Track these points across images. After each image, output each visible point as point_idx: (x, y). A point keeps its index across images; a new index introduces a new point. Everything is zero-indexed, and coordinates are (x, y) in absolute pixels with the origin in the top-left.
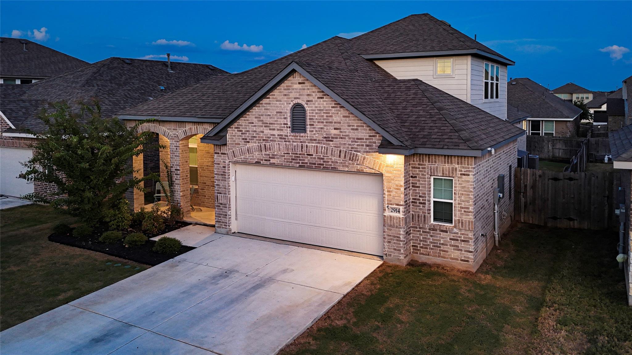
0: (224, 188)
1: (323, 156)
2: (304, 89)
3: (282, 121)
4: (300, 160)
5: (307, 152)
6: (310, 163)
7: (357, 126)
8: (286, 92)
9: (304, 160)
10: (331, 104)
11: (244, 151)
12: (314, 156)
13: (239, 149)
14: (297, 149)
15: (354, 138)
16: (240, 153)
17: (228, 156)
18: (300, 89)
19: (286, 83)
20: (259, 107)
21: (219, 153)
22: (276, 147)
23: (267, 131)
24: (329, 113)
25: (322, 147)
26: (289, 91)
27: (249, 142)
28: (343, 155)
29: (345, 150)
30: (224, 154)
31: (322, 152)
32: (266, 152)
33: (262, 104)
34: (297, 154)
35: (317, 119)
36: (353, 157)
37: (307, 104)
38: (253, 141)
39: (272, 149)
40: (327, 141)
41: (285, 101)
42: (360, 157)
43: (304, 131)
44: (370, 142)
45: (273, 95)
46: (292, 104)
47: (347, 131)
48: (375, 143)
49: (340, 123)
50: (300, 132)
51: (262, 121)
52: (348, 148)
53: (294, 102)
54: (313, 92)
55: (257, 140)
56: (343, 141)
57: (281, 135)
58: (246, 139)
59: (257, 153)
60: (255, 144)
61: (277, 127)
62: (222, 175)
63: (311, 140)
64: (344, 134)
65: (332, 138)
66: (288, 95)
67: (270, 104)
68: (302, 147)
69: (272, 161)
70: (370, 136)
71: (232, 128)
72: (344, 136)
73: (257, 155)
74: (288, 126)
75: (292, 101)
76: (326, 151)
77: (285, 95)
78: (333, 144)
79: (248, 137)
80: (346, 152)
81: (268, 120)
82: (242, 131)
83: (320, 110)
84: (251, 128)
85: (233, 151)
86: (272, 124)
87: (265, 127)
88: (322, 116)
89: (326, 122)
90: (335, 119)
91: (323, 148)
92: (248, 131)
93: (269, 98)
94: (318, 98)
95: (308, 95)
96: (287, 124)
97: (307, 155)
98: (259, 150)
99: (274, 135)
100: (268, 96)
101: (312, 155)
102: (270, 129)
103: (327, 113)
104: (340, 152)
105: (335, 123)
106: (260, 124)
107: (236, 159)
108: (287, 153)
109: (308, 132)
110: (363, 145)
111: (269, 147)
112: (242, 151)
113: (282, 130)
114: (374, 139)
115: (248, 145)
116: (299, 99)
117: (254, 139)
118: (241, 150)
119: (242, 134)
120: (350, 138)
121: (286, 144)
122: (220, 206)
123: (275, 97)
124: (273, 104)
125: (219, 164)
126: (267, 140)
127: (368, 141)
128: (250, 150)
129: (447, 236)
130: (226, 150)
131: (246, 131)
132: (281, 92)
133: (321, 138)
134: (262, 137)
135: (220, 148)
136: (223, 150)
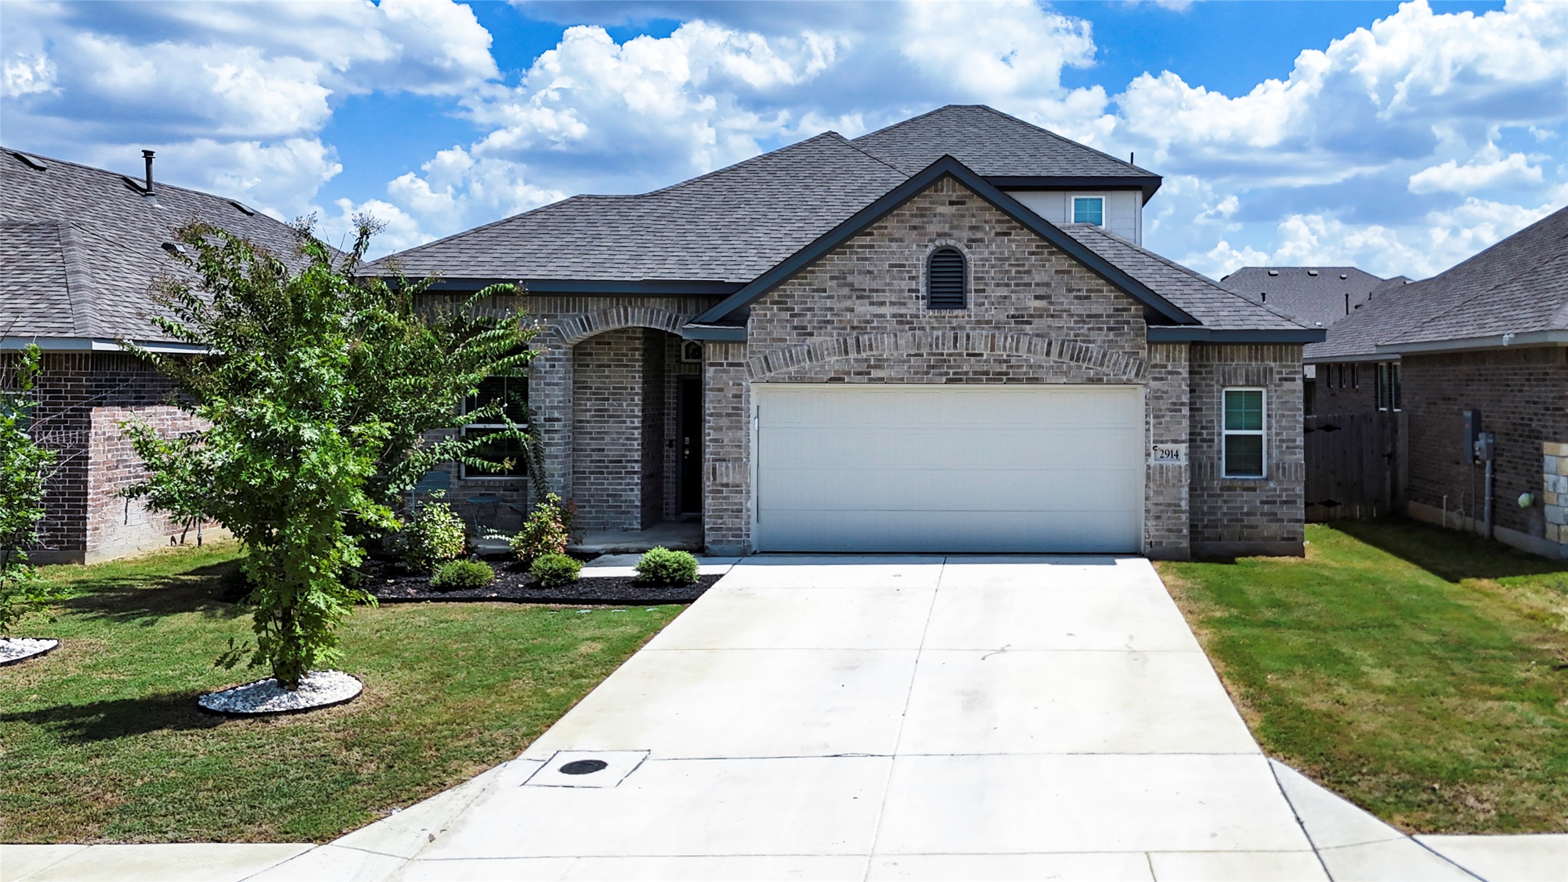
0: (736, 446)
1: (1008, 356)
2: (963, 216)
3: (905, 285)
4: (949, 367)
5: (967, 349)
6: (975, 373)
7: (1088, 291)
8: (916, 222)
9: (959, 367)
10: (1028, 246)
11: (797, 356)
12: (985, 357)
13: (784, 352)
14: (943, 344)
15: (1080, 316)
16: (785, 359)
17: (750, 371)
18: (954, 215)
19: (920, 202)
20: (845, 253)
21: (721, 365)
22: (888, 341)
23: (863, 309)
24: (1023, 265)
25: (1006, 337)
26: (925, 219)
27: (811, 334)
28: (1055, 350)
29: (1060, 340)
30: (740, 365)
31: (1005, 347)
32: (859, 351)
33: (851, 247)
34: (942, 354)
35: (993, 278)
36: (1078, 354)
37: (969, 247)
38: (823, 332)
39: (877, 347)
40: (1016, 322)
41: (914, 241)
42: (1094, 354)
44: (1117, 322)
45: (881, 228)
46: (931, 248)
47: (1064, 300)
48: (1128, 323)
49: (1048, 285)
50: (951, 309)
51: (851, 285)
52: (1067, 335)
53: (937, 243)
54: (986, 222)
55: (834, 329)
56: (1056, 323)
57: (901, 316)
58: (804, 328)
59: (835, 358)
60: (828, 339)
61: (889, 297)
62: (729, 415)
63: (978, 322)
64: (1059, 307)
65: (1031, 316)
66: (923, 228)
67: (872, 247)
68: (956, 339)
69: (876, 373)
70: (1116, 310)
71: (765, 303)
72: (1059, 311)
73: (833, 362)
74: (920, 295)
75: (931, 241)
76: (1014, 344)
77: (915, 228)
78: (1032, 329)
79: (810, 322)
80: (1063, 344)
81: (866, 283)
82: (793, 309)
83: (999, 259)
84: (819, 302)
85: (766, 358)
86: (877, 291)
87: (858, 298)
88: (1007, 272)
89: (1017, 285)
90: (1038, 277)
91: (1010, 339)
92: (809, 309)
93: (871, 234)
94: (998, 234)
95: (972, 228)
96: (917, 291)
97: (968, 355)
98: (840, 352)
99: (883, 316)
100: (868, 230)
101: (981, 355)
102: (872, 304)
103: (1018, 265)
104: (1050, 344)
105: (1037, 285)
106: (846, 291)
107: (772, 374)
108: (916, 355)
109: (971, 305)
110: (1101, 329)
111: (867, 343)
112: (791, 355)
113: (905, 304)
114: (1126, 316)
115: (811, 341)
116: (950, 235)
117: (826, 327)
118: (787, 355)
119: (792, 316)
120: (1072, 316)
121: (914, 336)
122: (721, 492)
123: (886, 231)
124: (880, 247)
125: (720, 390)
126: (861, 328)
127: (1112, 320)
128: (815, 351)
129: (1255, 498)
130: (745, 355)
131: (803, 309)
132: (902, 221)
133: (1002, 317)
134: (848, 322)
135: (727, 353)
136: (733, 355)
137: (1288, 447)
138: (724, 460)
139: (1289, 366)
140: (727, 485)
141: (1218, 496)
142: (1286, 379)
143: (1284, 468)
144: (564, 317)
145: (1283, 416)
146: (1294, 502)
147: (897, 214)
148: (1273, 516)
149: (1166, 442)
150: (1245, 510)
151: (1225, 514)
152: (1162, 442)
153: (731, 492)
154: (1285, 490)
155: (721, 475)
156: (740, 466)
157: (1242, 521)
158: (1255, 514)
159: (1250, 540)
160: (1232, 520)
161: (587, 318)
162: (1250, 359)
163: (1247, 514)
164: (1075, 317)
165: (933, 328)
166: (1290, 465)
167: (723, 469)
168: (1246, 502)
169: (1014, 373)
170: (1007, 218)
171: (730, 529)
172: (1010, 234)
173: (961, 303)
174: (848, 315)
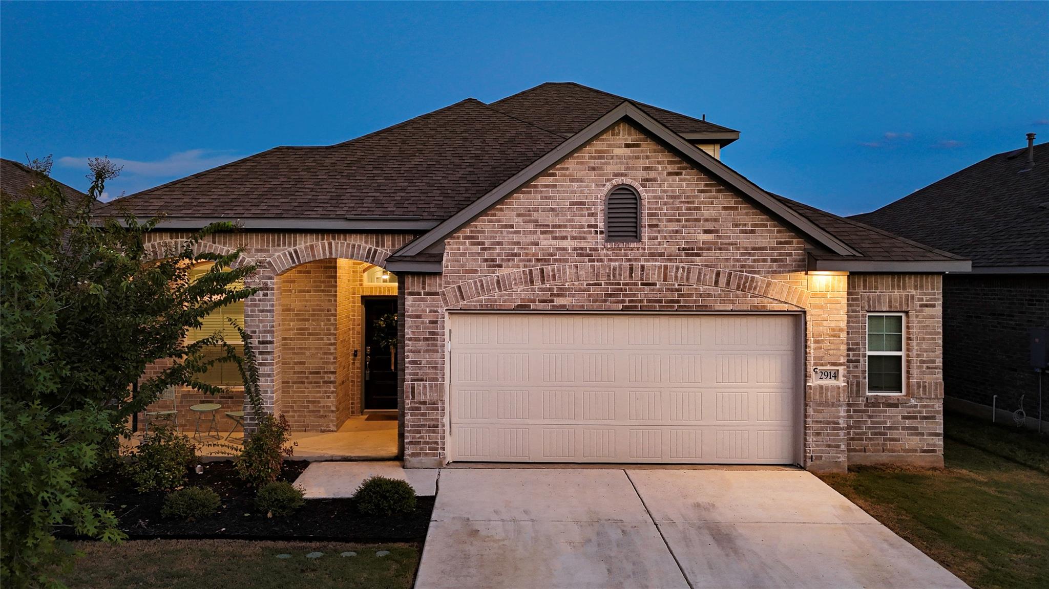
0: (432, 367)
1: (679, 285)
2: (638, 158)
3: (585, 221)
4: (625, 295)
5: (642, 280)
6: (649, 301)
7: (754, 225)
8: (593, 163)
9: (634, 295)
10: (697, 185)
11: (488, 286)
12: (658, 287)
13: (475, 282)
14: (620, 275)
15: (746, 248)
16: (477, 289)
17: (445, 299)
18: (629, 157)
19: (598, 145)
20: (530, 192)
21: (419, 294)
22: (569, 272)
23: (547, 242)
24: (693, 202)
25: (677, 268)
26: (603, 161)
27: (500, 266)
28: (723, 280)
29: (727, 270)
30: (436, 294)
31: (676, 277)
32: (543, 282)
33: (535, 186)
34: (619, 284)
35: (665, 215)
36: (745, 283)
37: (644, 186)
38: (510, 263)
39: (560, 277)
40: (687, 255)
41: (593, 181)
42: (759, 284)
43: (637, 237)
44: (780, 254)
45: (563, 169)
46: (609, 186)
47: (731, 234)
48: (790, 255)
49: (716, 220)
50: (627, 242)
51: (536, 221)
52: (734, 266)
53: (614, 182)
54: (659, 163)
55: (520, 261)
56: (724, 255)
57: (582, 249)
58: (493, 260)
59: (522, 287)
60: (515, 270)
61: (570, 231)
62: (426, 339)
63: (652, 255)
64: (727, 241)
65: (701, 249)
66: (601, 169)
67: (555, 186)
68: (631, 269)
69: (559, 301)
70: (778, 243)
71: (458, 238)
72: (726, 244)
73: (520, 293)
74: (598, 230)
75: (608, 180)
76: (685, 274)
77: (594, 169)
78: (701, 261)
79: (499, 255)
80: (730, 274)
81: (551, 219)
82: (483, 243)
83: (671, 197)
84: (506, 237)
85: (459, 287)
86: (560, 226)
87: (542, 233)
88: (678, 209)
89: (687, 220)
90: (706, 213)
91: (681, 270)
92: (499, 243)
93: (554, 175)
94: (670, 174)
95: (647, 169)
96: (596, 226)
97: (642, 284)
98: (526, 282)
99: (564, 249)
100: (551, 171)
101: (655, 284)
102: (555, 238)
103: (688, 202)
104: (718, 274)
105: (707, 220)
106: (531, 227)
107: (465, 302)
108: (595, 284)
109: (645, 239)
110: (765, 261)
111: (551, 274)
112: (482, 285)
113: (584, 238)
114: (788, 248)
115: (499, 272)
116: (626, 175)
117: (513, 260)
118: (479, 284)
119: (483, 249)
120: (738, 249)
121: (593, 267)
122: (418, 409)
123: (568, 172)
124: (562, 186)
125: (419, 317)
126: (545, 260)
127: (775, 253)
128: (504, 281)
129: (897, 414)
130: (440, 285)
131: (494, 244)
132: (582, 163)
133: (674, 250)
134: (534, 255)
135: (424, 283)
136: (430, 285)
137: (928, 368)
138: (422, 380)
139: (929, 294)
140: (424, 403)
141: (864, 411)
142: (926, 306)
143: (925, 387)
144: (276, 251)
145: (924, 339)
146: (934, 418)
147: (578, 156)
148: (914, 431)
149: (825, 365)
150: (888, 425)
151: (870, 428)
152: (822, 365)
153: (428, 409)
154: (925, 406)
155: (419, 394)
156: (436, 385)
157: (885, 434)
158: (897, 429)
159: (893, 451)
160: (876, 434)
161: (296, 252)
162: (893, 287)
163: (890, 428)
164: (741, 249)
165: (610, 260)
166: (930, 384)
167: (421, 388)
168: (890, 418)
169: (685, 301)
170: (677, 159)
171: (427, 443)
172: (681, 174)
173: (636, 237)
174: (533, 250)
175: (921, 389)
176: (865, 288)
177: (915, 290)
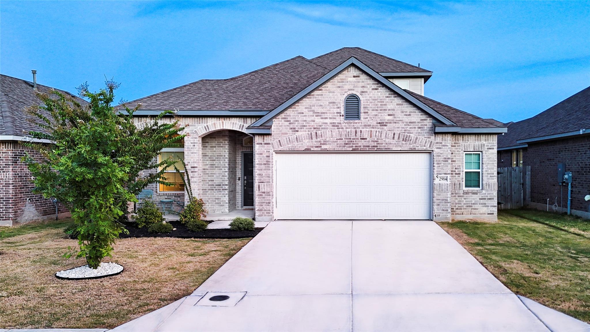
0: (268, 177)
1: (377, 139)
2: (359, 82)
3: (336, 110)
4: (353, 144)
5: (361, 137)
6: (364, 146)
7: (410, 112)
8: (340, 84)
9: (357, 144)
10: (385, 94)
11: (292, 140)
12: (368, 140)
13: (286, 138)
14: (351, 135)
15: (407, 122)
16: (287, 141)
17: (273, 146)
18: (355, 82)
19: (340, 76)
20: (311, 98)
21: (261, 144)
22: (329, 134)
23: (318, 120)
24: (383, 102)
25: (376, 132)
26: (343, 83)
27: (297, 131)
28: (396, 137)
29: (398, 132)
30: (269, 144)
31: (376, 135)
32: (317, 138)
33: (313, 95)
34: (350, 139)
35: (371, 107)
36: (406, 138)
37: (361, 95)
38: (302, 130)
39: (324, 136)
40: (381, 125)
41: (339, 92)
42: (412, 138)
44: (422, 125)
45: (325, 87)
46: (346, 95)
47: (400, 116)
49: (394, 110)
50: (354, 120)
51: (313, 111)
52: (401, 130)
53: (348, 93)
54: (368, 84)
55: (306, 129)
56: (397, 125)
57: (334, 123)
58: (294, 129)
59: (307, 141)
60: (304, 133)
61: (329, 115)
62: (265, 164)
63: (365, 126)
64: (398, 119)
65: (387, 123)
66: (343, 87)
67: (322, 95)
68: (356, 132)
69: (324, 147)
70: (422, 120)
71: (279, 118)
72: (398, 121)
73: (306, 143)
74: (341, 114)
75: (345, 92)
76: (380, 134)
77: (339, 87)
78: (387, 128)
79: (297, 126)
80: (400, 134)
81: (320, 110)
82: (290, 121)
83: (374, 100)
84: (300, 118)
85: (279, 141)
86: (324, 113)
87: (316, 116)
88: (377, 105)
89: (381, 110)
90: (389, 107)
91: (378, 132)
92: (297, 121)
93: (321, 90)
94: (373, 89)
95: (363, 87)
97: (361, 139)
98: (309, 138)
99: (326, 123)
100: (320, 88)
101: (366, 139)
102: (322, 118)
103: (381, 102)
104: (394, 134)
105: (389, 110)
106: (311, 113)
107: (282, 148)
108: (340, 139)
109: (362, 118)
110: (415, 128)
111: (320, 134)
112: (290, 140)
113: (335, 118)
114: (425, 122)
115: (297, 134)
116: (354, 90)
117: (303, 128)
118: (288, 139)
119: (290, 124)
120: (403, 122)
121: (339, 131)
122: (261, 195)
123: (327, 89)
124: (325, 95)
125: (261, 154)
126: (318, 128)
127: (420, 124)
128: (299, 138)
129: (477, 197)
130: (271, 140)
131: (294, 121)
132: (334, 85)
133: (374, 123)
134: (312, 126)
135: (264, 139)
136: (266, 140)
137: (491, 176)
138: (263, 182)
139: (491, 143)
140: (264, 193)
141: (462, 196)
142: (490, 149)
143: (489, 185)
144: (198, 126)
145: (489, 163)
146: (493, 199)
147: (332, 82)
148: (484, 205)
149: (442, 174)
150: (473, 202)
151: (465, 204)
152: (440, 174)
153: (266, 195)
154: (489, 194)
155: (262, 188)
156: (269, 185)
157: (471, 206)
158: (477, 204)
159: (475, 214)
160: (467, 206)
161: (207, 126)
162: (475, 140)
163: (474, 204)
164: (405, 123)
165: (346, 128)
166: (491, 183)
167: (263, 186)
168: (474, 199)
169: (380, 146)
170: (376, 83)
171: (265, 210)
172: (378, 89)
173: (358, 117)
174: (312, 123)
175: (487, 186)
176: (463, 140)
177: (485, 141)
